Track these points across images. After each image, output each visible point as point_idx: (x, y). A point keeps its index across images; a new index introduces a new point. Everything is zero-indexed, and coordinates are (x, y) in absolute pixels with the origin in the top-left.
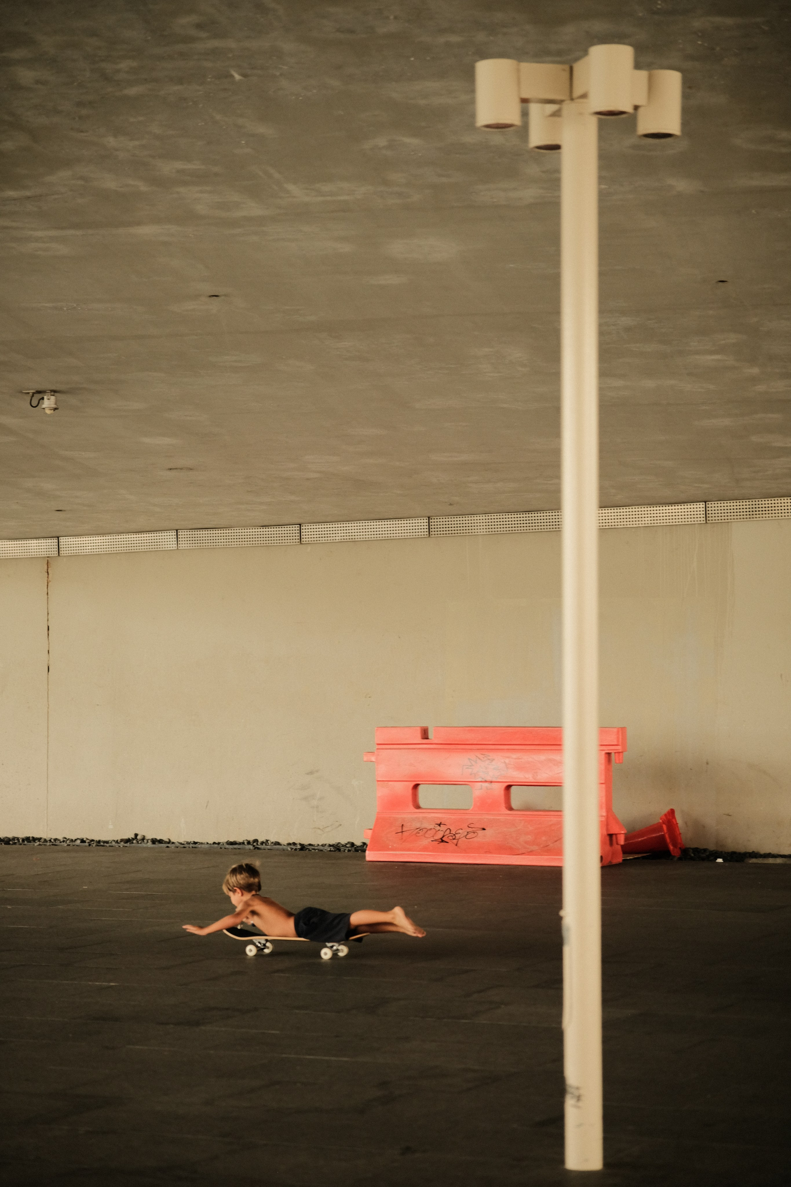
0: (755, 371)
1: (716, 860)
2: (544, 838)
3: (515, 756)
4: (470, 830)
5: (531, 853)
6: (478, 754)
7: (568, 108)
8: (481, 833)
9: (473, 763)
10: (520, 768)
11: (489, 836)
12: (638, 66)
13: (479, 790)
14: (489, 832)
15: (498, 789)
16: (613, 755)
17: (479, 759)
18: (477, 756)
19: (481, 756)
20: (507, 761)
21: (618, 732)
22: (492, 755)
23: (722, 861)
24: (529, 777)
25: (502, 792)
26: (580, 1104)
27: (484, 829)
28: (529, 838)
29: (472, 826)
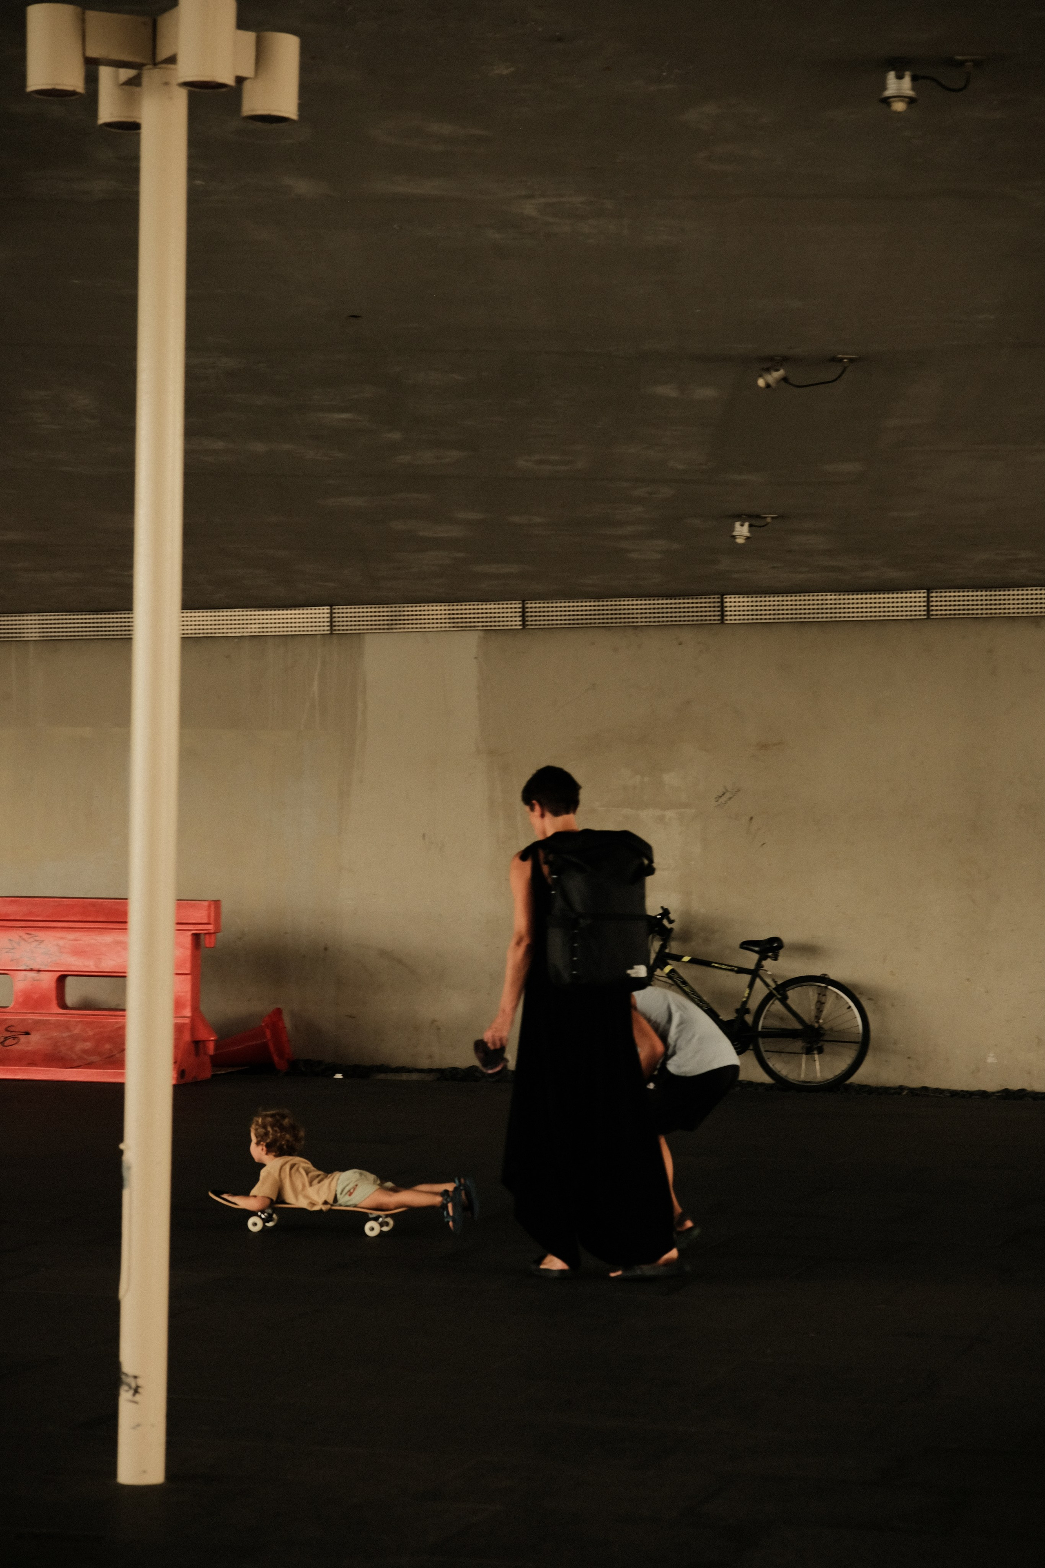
0: (396, 436)
1: (334, 1075)
2: (108, 1046)
3: (72, 936)
4: (8, 1034)
5: (89, 1065)
6: (21, 933)
7: (150, 76)
8: (23, 1038)
9: (16, 945)
10: (78, 952)
11: (35, 1041)
12: (242, 24)
13: (22, 982)
14: (35, 1037)
15: (48, 981)
16: (202, 937)
17: (24, 939)
18: (20, 937)
19: (26, 937)
20: (61, 943)
21: (209, 906)
22: (41, 935)
23: (341, 1077)
24: (90, 965)
25: (53, 984)
26: (138, 1398)
27: (27, 1033)
28: (88, 1045)
29: (12, 1029)
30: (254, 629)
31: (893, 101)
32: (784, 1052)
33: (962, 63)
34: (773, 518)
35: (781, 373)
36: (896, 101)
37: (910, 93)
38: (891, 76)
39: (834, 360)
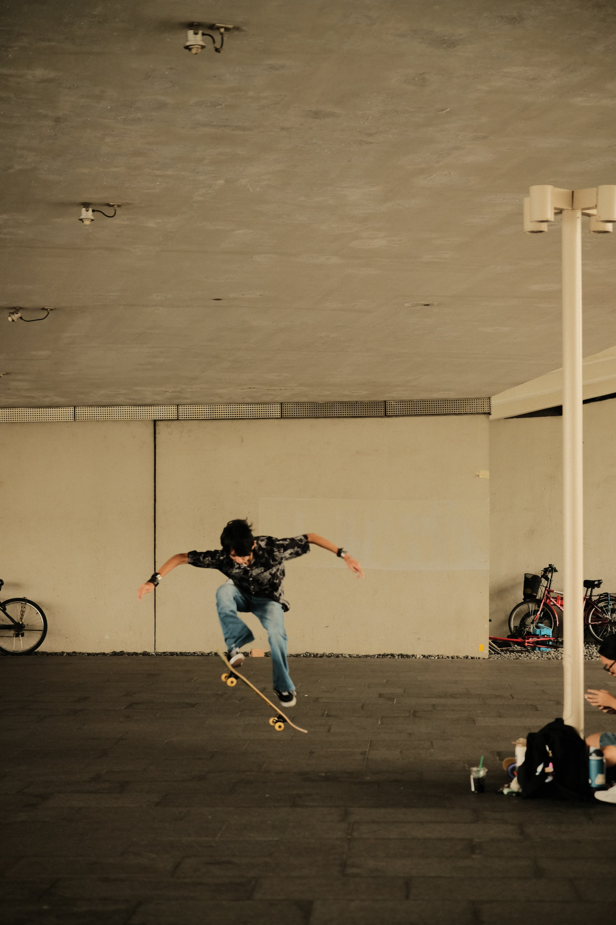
31: (85, 220)
32: (4, 637)
33: (113, 206)
34: (3, 374)
35: (19, 315)
36: (86, 220)
37: (93, 218)
38: (84, 210)
39: (43, 309)
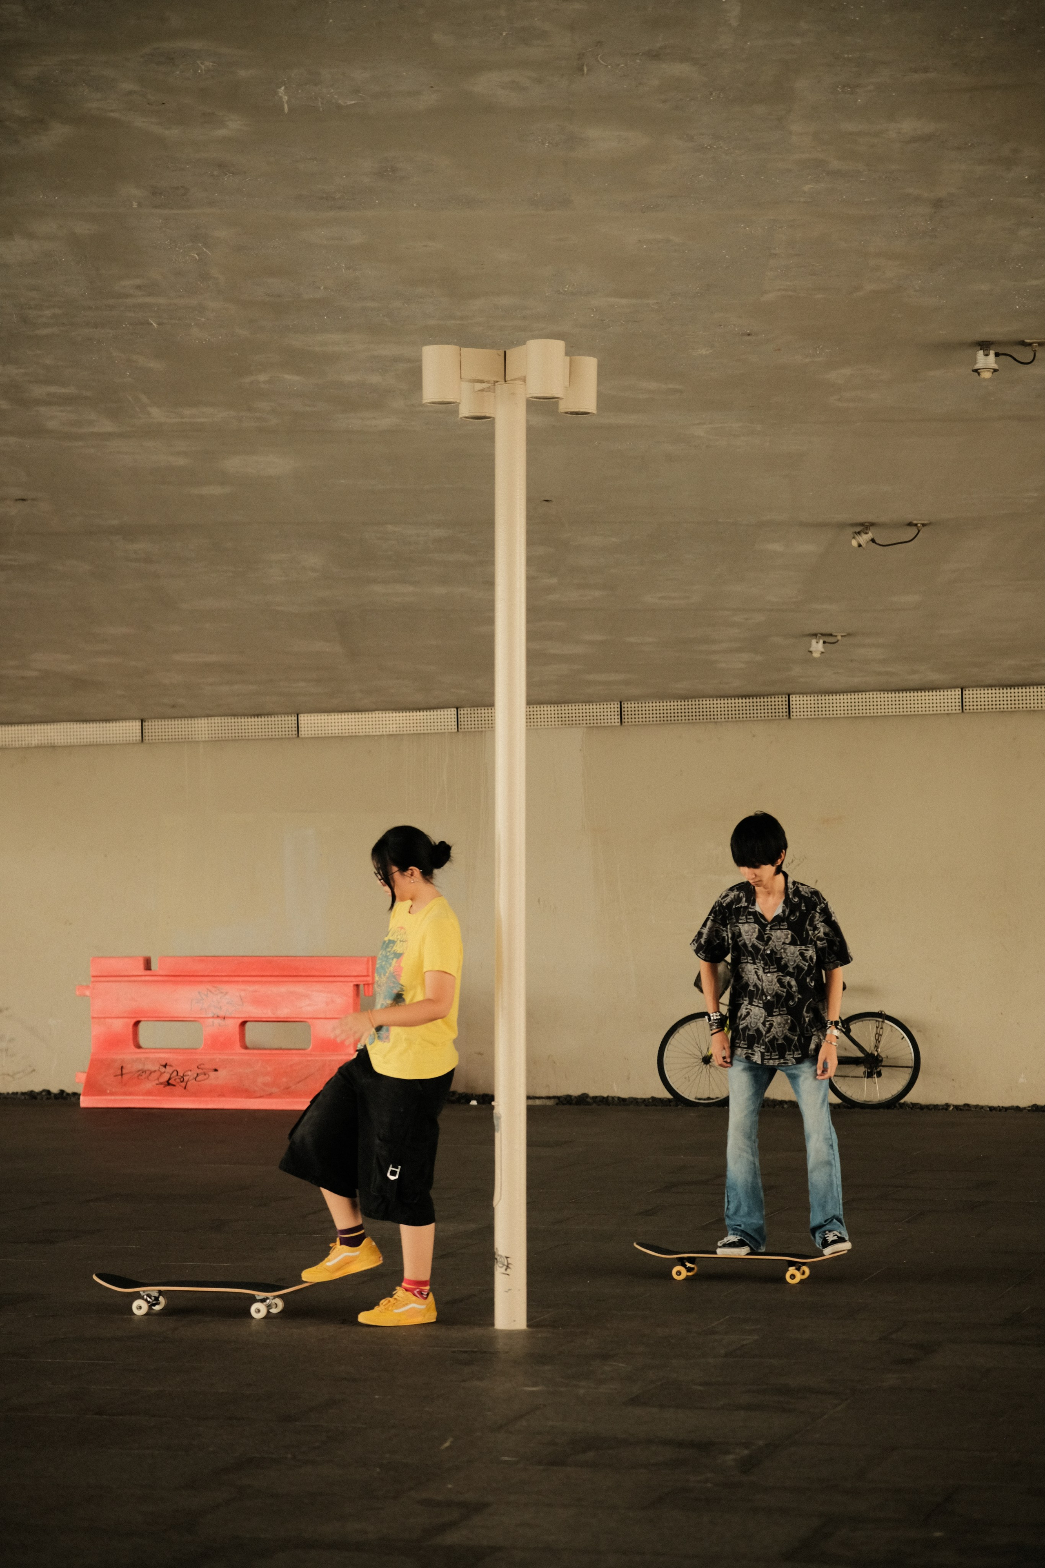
0: (554, 581)
1: (470, 1101)
2: (284, 1080)
3: (251, 988)
4: (199, 1071)
5: (270, 1096)
6: (209, 986)
7: (501, 388)
8: (213, 1074)
9: (204, 997)
10: (257, 1001)
11: (223, 1077)
13: (213, 1026)
14: (222, 1073)
15: (233, 1026)
16: (361, 987)
17: (211, 992)
18: (208, 989)
19: (213, 989)
20: (243, 994)
21: (368, 961)
22: (225, 988)
23: (476, 1104)
24: (268, 1013)
25: (237, 1029)
26: (509, 1271)
27: (216, 1070)
28: (268, 1079)
29: (202, 1066)
30: (392, 729)
31: (982, 372)
32: (849, 1077)
33: (1030, 344)
34: (842, 636)
35: (870, 535)
36: (984, 371)
37: (995, 366)
38: (981, 353)
39: (910, 524)
